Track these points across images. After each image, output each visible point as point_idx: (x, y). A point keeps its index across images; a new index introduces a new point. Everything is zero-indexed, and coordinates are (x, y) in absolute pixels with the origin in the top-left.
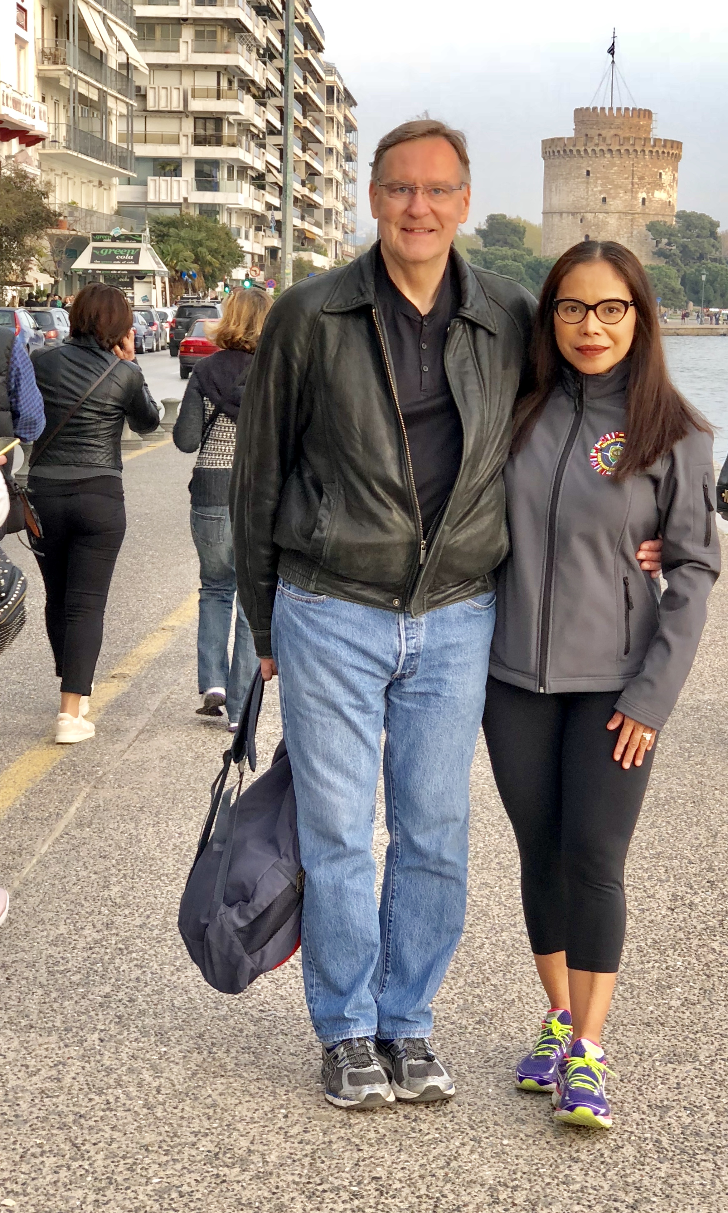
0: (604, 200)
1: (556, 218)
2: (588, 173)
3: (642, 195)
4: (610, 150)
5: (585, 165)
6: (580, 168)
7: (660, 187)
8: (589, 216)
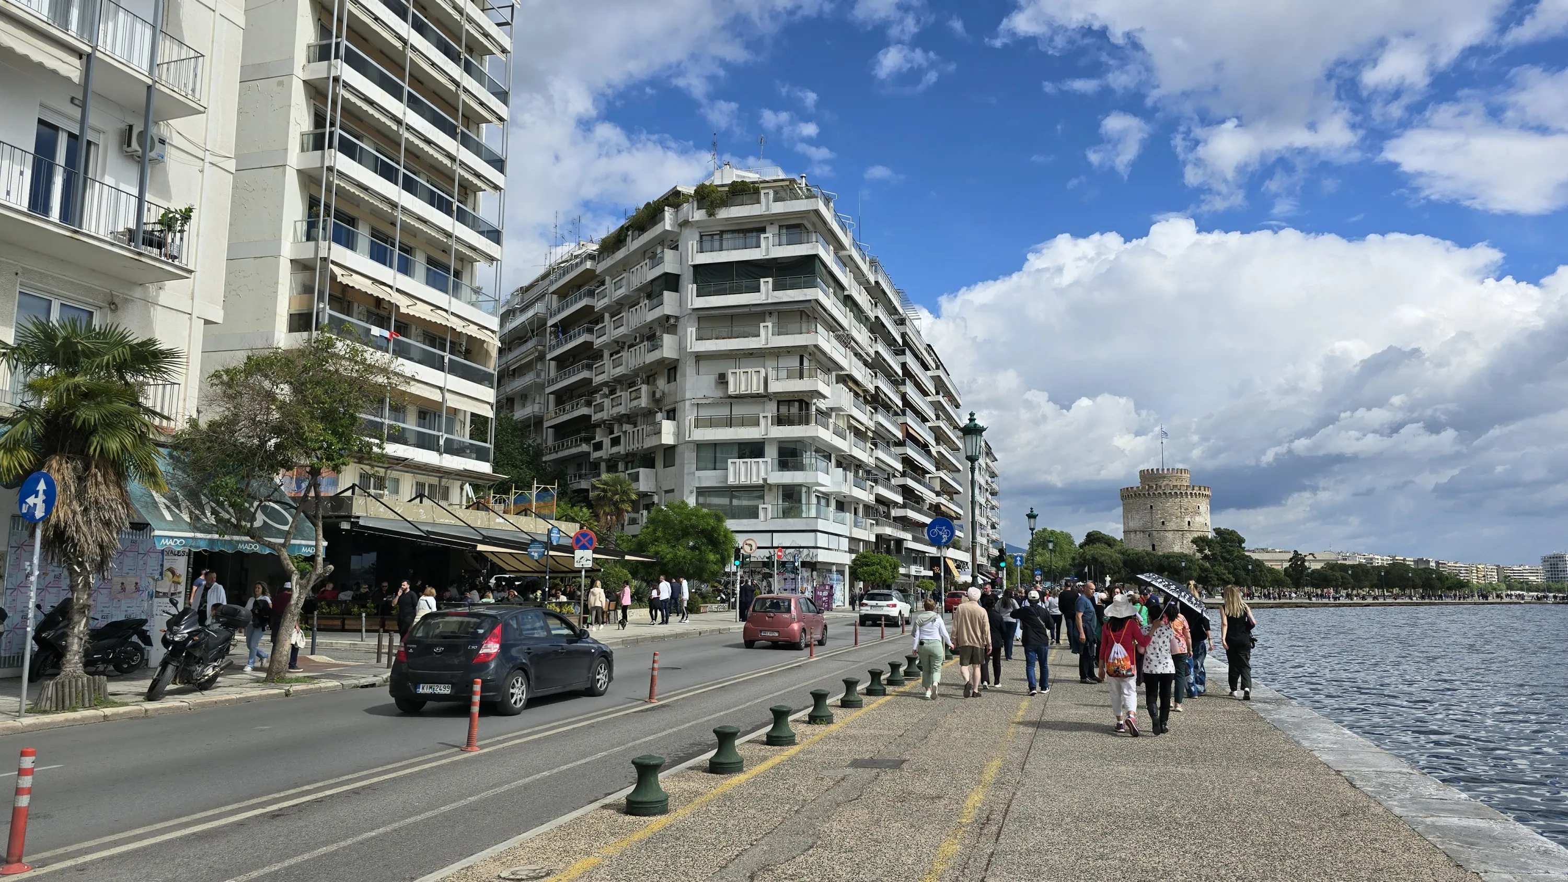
0: (1163, 523)
1: (1132, 535)
2: (1151, 507)
3: (1187, 519)
4: (1165, 493)
5: (1149, 502)
6: (1146, 504)
7: (1199, 514)
8: (1155, 533)
